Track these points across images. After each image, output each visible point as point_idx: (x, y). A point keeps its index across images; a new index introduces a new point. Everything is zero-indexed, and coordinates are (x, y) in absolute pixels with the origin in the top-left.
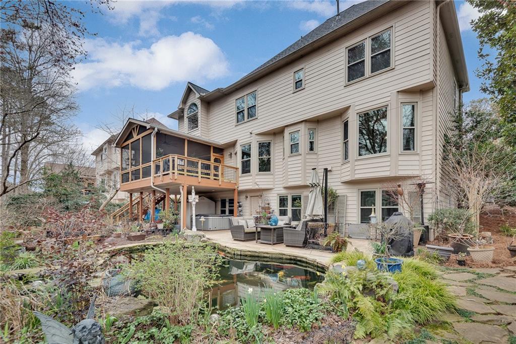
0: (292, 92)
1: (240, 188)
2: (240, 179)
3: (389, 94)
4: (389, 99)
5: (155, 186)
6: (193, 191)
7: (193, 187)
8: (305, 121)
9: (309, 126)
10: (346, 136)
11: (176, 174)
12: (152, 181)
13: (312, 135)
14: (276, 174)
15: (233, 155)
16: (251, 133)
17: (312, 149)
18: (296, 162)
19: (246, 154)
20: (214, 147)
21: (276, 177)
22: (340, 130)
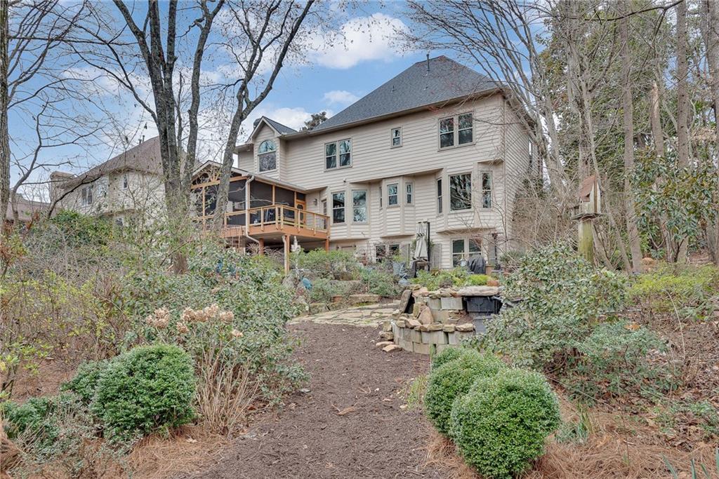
0: (389, 147)
1: (332, 238)
2: (332, 228)
3: (472, 163)
4: (472, 167)
5: (250, 236)
6: (296, 240)
7: (295, 237)
8: (403, 176)
9: (407, 180)
10: (440, 193)
11: (282, 224)
12: (247, 231)
13: (409, 188)
14: (372, 223)
15: (318, 202)
16: (345, 181)
17: (409, 201)
18: (394, 214)
19: (338, 203)
20: (297, 193)
21: (372, 227)
22: (434, 186)
